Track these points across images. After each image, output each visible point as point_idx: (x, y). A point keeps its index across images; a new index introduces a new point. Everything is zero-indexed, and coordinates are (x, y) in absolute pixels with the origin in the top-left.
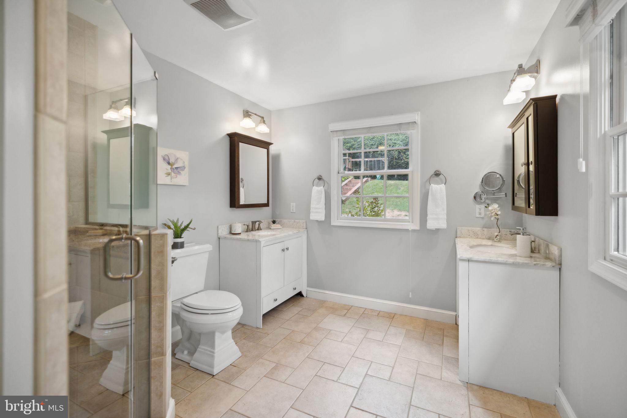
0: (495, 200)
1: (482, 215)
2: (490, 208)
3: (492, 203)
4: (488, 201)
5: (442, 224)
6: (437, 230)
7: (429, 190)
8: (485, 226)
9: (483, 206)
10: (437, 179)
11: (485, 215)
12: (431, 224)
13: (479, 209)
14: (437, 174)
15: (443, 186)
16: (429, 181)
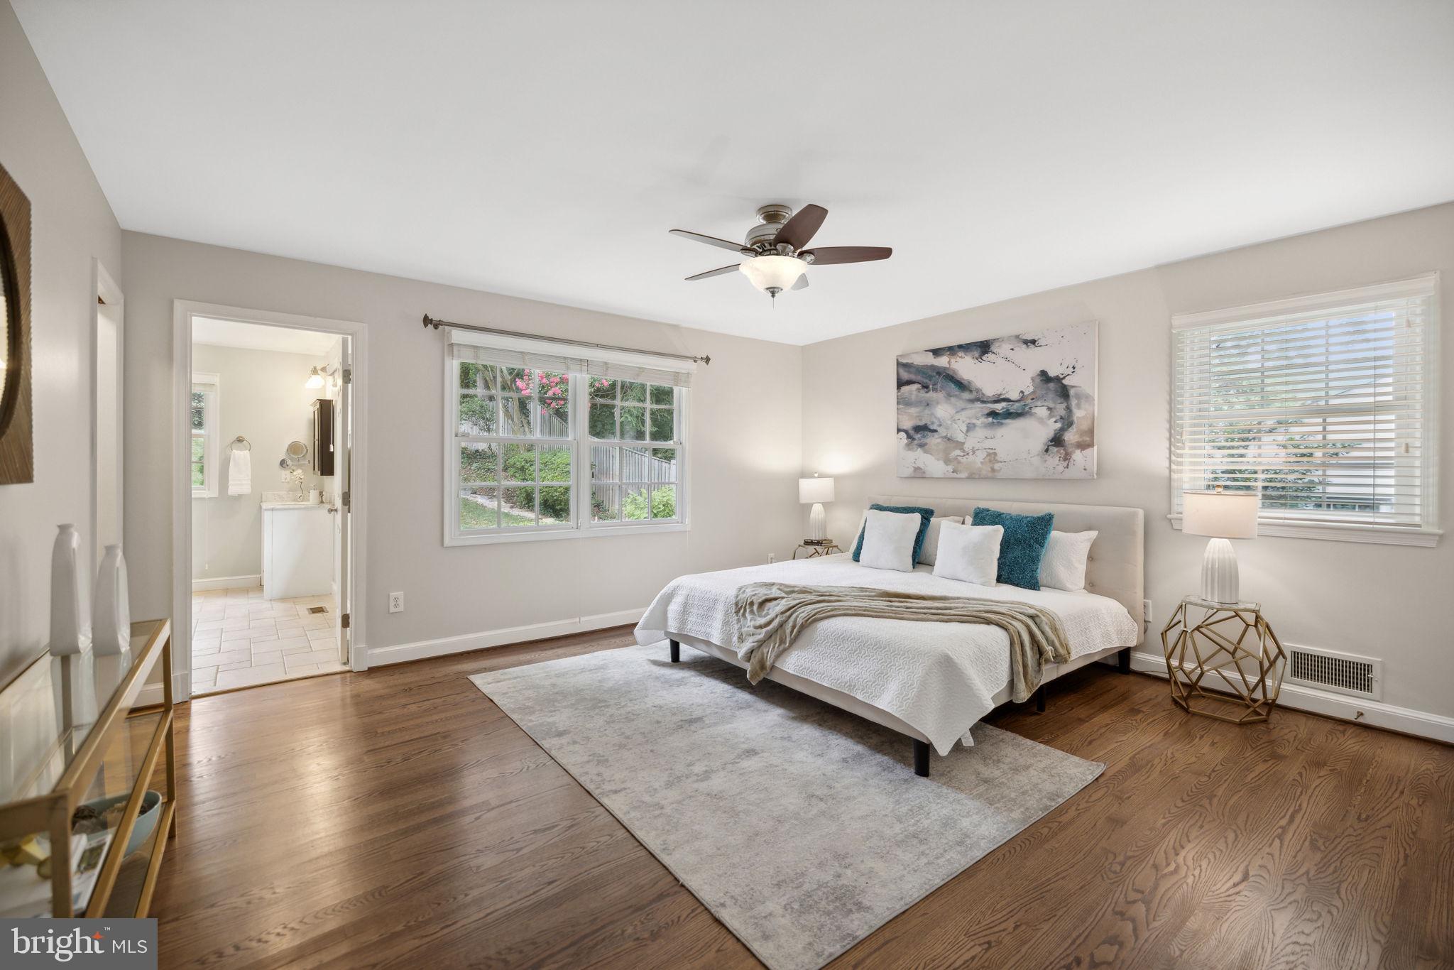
0: (300, 466)
1: (288, 480)
2: (295, 473)
3: (297, 469)
4: (294, 468)
5: (246, 489)
6: (240, 497)
7: (230, 458)
8: (291, 490)
9: (288, 472)
10: (240, 444)
11: (291, 479)
12: (233, 490)
13: (285, 474)
14: (240, 440)
15: (247, 452)
16: (231, 446)
